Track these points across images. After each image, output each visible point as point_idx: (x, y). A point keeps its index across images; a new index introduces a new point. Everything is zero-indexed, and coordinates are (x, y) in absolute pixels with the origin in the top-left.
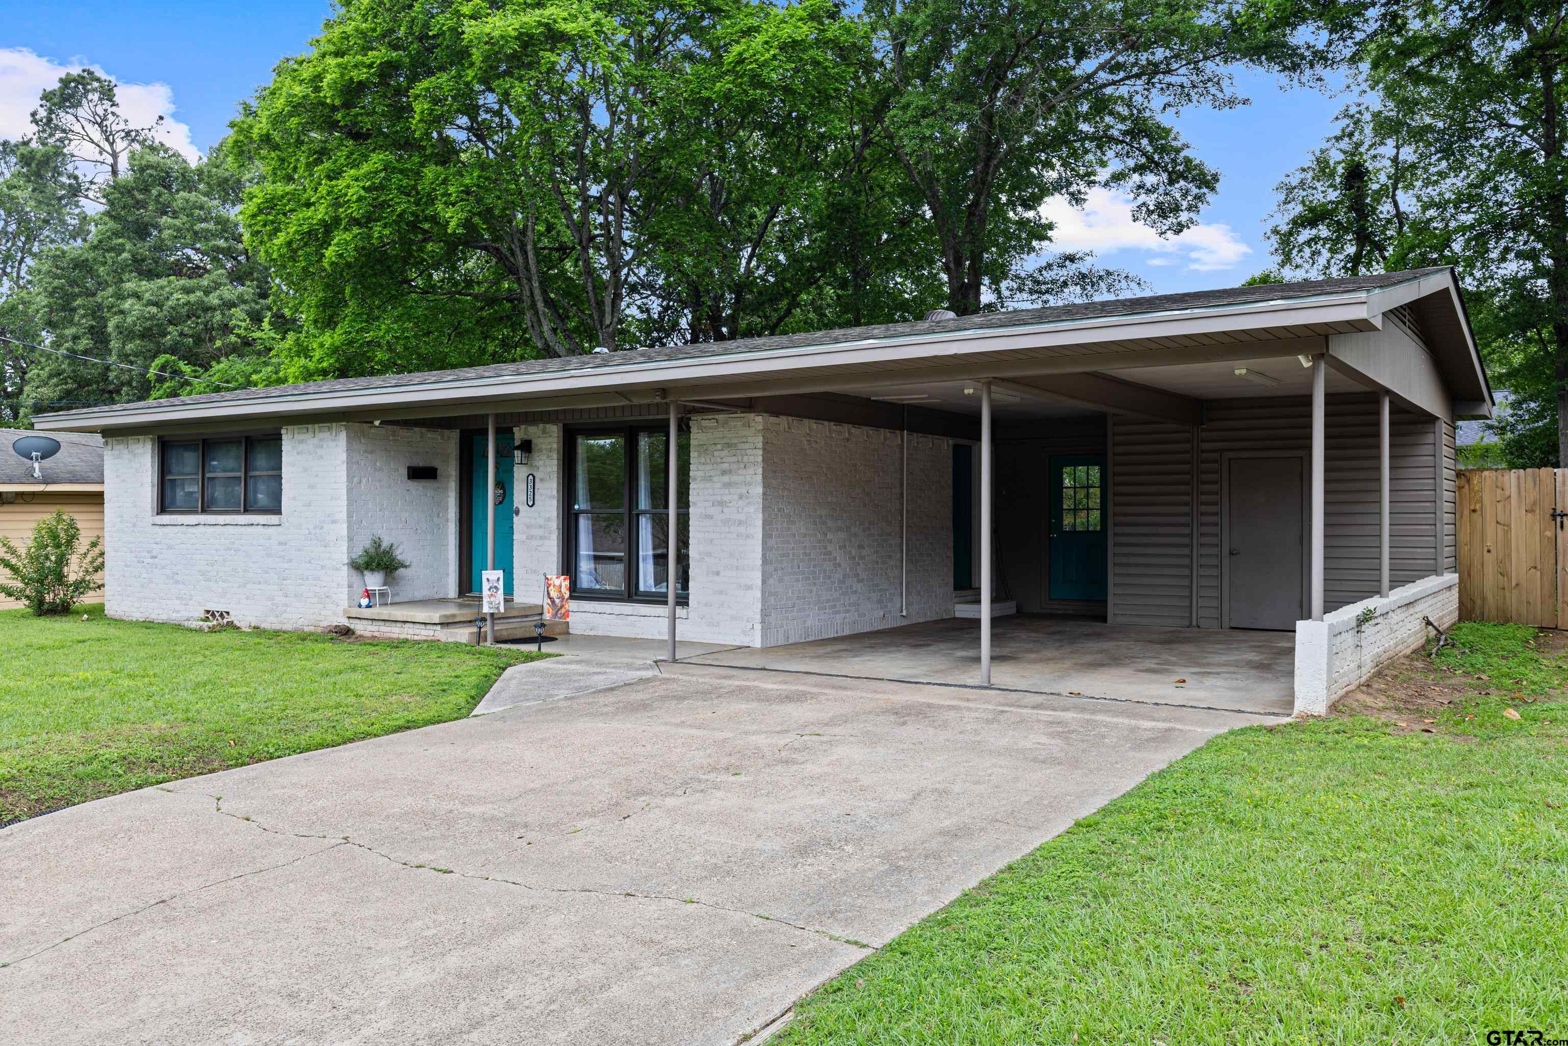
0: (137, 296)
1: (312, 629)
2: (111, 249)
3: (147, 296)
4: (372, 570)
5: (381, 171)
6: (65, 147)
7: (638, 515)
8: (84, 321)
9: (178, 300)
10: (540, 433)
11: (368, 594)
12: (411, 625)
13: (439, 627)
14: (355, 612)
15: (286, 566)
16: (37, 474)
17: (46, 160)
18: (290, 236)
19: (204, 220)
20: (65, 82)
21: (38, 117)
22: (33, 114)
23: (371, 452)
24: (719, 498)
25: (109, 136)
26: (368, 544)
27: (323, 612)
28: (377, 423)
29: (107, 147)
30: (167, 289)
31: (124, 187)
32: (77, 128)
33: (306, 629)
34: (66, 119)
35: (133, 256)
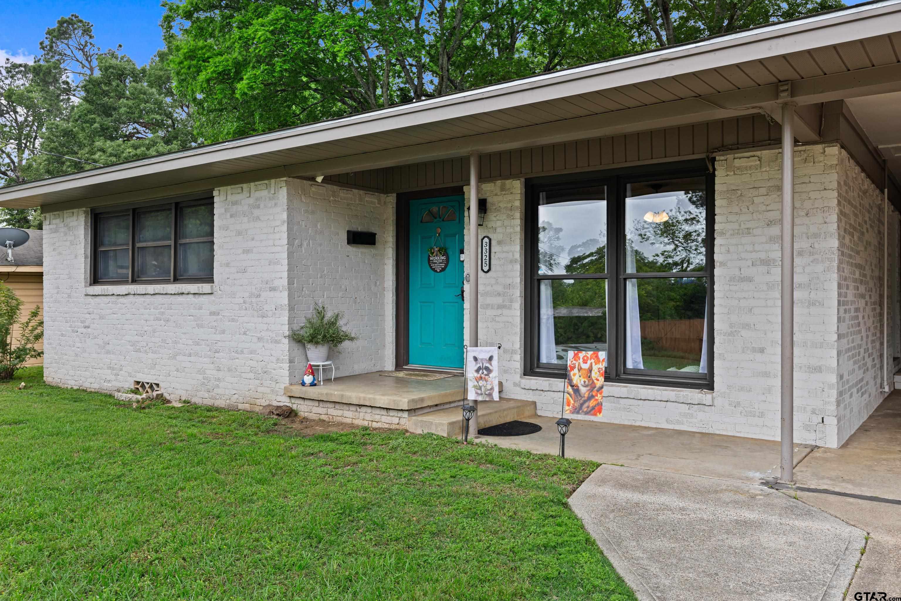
0: (103, 151)
1: (247, 407)
2: (86, 122)
3: (110, 150)
4: (317, 343)
5: (282, 18)
6: (61, 64)
7: (625, 280)
8: (69, 169)
9: (129, 153)
10: (498, 191)
11: (313, 370)
12: (369, 410)
13: (406, 415)
14: (297, 390)
15: (218, 337)
16: (10, 258)
17: (48, 72)
18: (209, 75)
19: (147, 102)
20: (61, 23)
21: (44, 45)
22: (41, 43)
23: (313, 212)
24: (763, 256)
25: (88, 57)
26: (310, 313)
27: (260, 389)
28: (319, 179)
29: (86, 63)
30: (123, 146)
31: (95, 81)
32: (68, 52)
33: (240, 406)
34: (61, 46)
35: (101, 126)
